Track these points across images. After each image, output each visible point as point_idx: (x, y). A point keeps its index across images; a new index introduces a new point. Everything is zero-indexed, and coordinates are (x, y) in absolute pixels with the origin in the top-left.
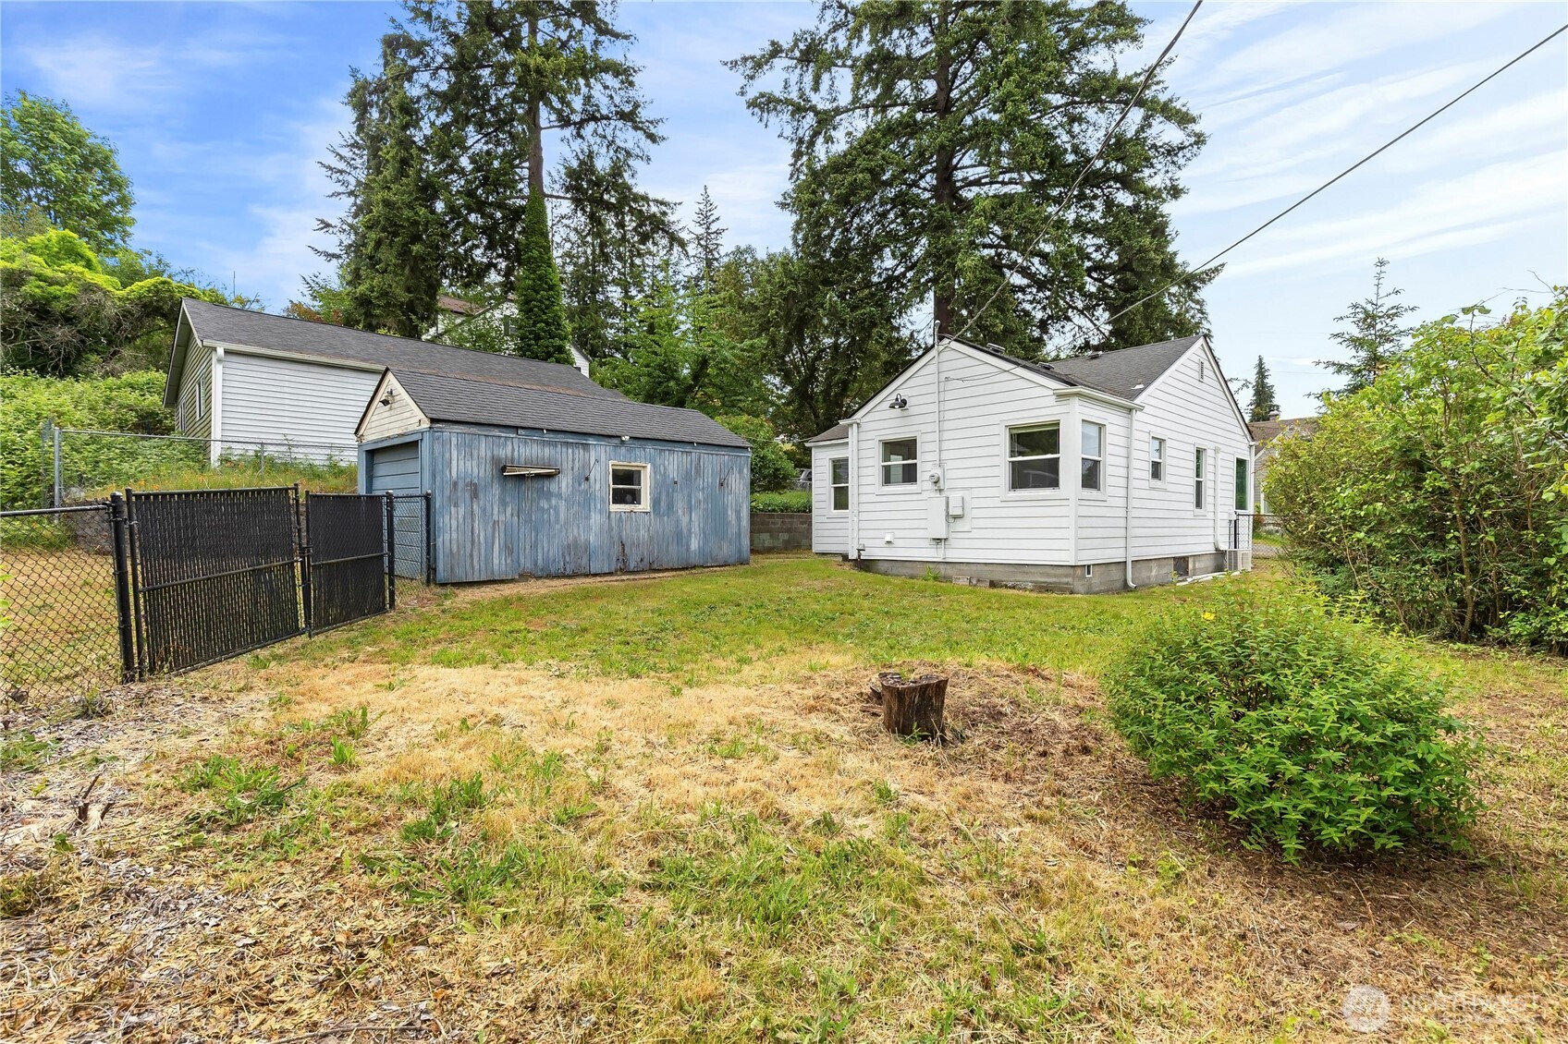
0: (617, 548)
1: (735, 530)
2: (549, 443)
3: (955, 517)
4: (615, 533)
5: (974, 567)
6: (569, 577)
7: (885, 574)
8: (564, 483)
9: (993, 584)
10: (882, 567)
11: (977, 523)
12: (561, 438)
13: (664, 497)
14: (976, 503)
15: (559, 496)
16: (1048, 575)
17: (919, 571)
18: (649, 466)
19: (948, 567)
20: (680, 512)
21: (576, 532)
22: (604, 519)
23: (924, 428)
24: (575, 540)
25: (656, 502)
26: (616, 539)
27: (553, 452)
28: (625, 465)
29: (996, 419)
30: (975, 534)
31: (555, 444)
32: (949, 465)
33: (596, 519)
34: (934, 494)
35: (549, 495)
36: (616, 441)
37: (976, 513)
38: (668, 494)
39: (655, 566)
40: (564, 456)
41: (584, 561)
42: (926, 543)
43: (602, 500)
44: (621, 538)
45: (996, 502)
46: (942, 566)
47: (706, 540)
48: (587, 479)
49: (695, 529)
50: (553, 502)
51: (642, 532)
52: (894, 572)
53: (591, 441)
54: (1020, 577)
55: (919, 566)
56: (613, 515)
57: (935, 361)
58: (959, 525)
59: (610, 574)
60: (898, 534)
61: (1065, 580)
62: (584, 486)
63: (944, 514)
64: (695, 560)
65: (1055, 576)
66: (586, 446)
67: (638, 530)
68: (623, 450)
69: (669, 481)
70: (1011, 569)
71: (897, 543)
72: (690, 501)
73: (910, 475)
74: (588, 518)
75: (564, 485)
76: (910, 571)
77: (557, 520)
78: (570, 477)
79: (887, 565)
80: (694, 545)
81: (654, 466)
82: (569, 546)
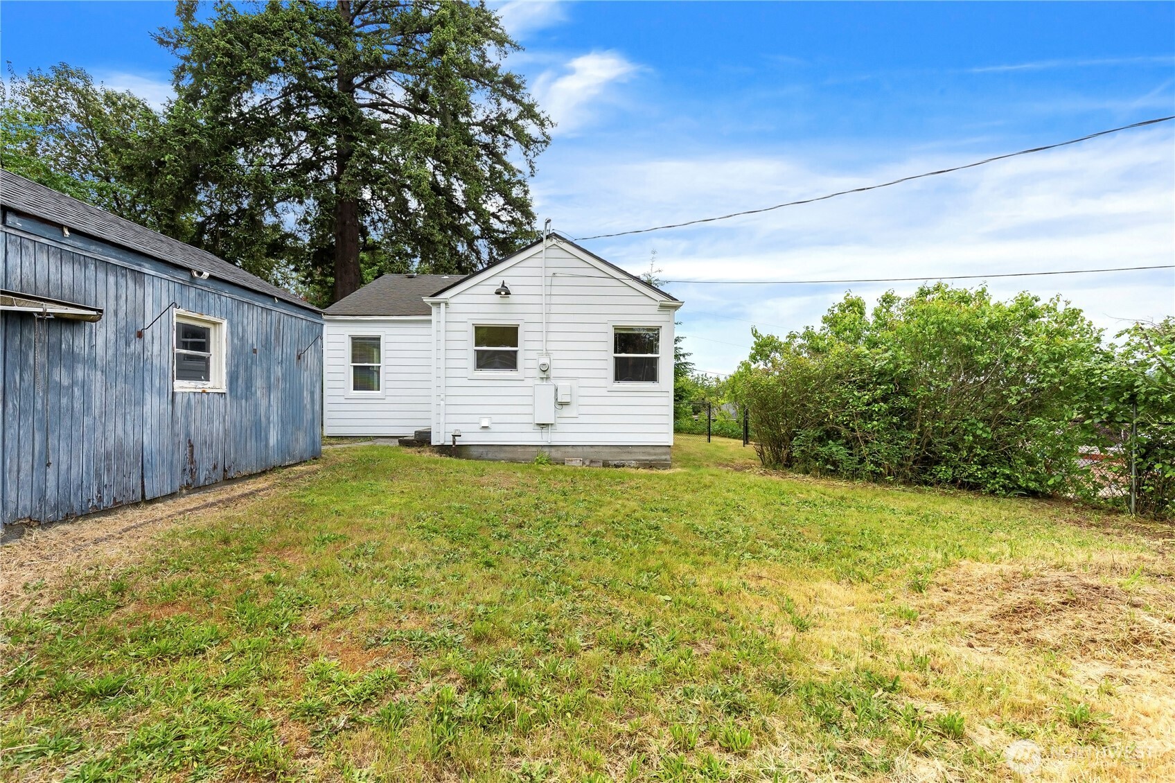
0: (182, 452)
1: (309, 417)
2: (73, 258)
3: (562, 404)
4: (179, 427)
5: (580, 449)
6: (106, 512)
7: (477, 458)
8: (102, 337)
9: (606, 464)
10: (474, 452)
11: (584, 410)
12: (96, 252)
13: (242, 372)
14: (583, 392)
15: (92, 362)
16: (649, 454)
17: (519, 454)
18: (225, 323)
19: (553, 450)
20: (259, 393)
21: (118, 431)
22: (166, 407)
23: (527, 318)
24: (120, 447)
25: (233, 379)
26: (182, 437)
27: (79, 274)
28: (196, 318)
29: (605, 318)
30: (582, 419)
31: (84, 262)
32: (555, 355)
33: (154, 406)
34: (539, 382)
35: (72, 359)
36: (184, 276)
37: (582, 401)
38: (246, 369)
39: (231, 474)
40: (101, 288)
41: (134, 480)
42: (530, 428)
43: (163, 375)
44: (188, 435)
45: (604, 392)
46: (546, 450)
47: (284, 431)
48: (140, 335)
49: (274, 418)
50: (80, 374)
51: (216, 423)
52: (490, 456)
53: (147, 269)
54: (625, 457)
55: (520, 450)
56: (178, 398)
57: (542, 255)
58: (566, 411)
59: (172, 495)
60: (496, 419)
61: (664, 457)
62: (136, 346)
63: (553, 400)
64: (275, 459)
65: (655, 454)
66: (138, 276)
67: (211, 421)
68: (192, 293)
69: (248, 349)
70: (618, 450)
71: (494, 428)
72: (269, 378)
73: (509, 362)
74: (140, 402)
75: (100, 341)
76: (510, 456)
77: (87, 409)
78: (112, 328)
79: (481, 450)
80: (273, 439)
81: (231, 323)
82: (108, 456)
